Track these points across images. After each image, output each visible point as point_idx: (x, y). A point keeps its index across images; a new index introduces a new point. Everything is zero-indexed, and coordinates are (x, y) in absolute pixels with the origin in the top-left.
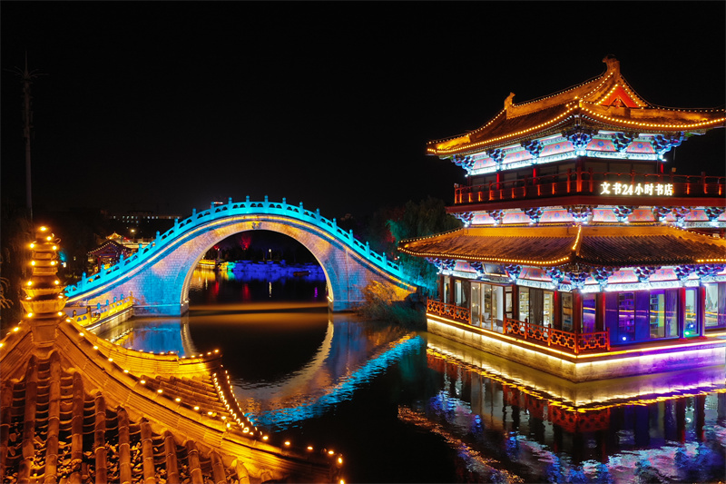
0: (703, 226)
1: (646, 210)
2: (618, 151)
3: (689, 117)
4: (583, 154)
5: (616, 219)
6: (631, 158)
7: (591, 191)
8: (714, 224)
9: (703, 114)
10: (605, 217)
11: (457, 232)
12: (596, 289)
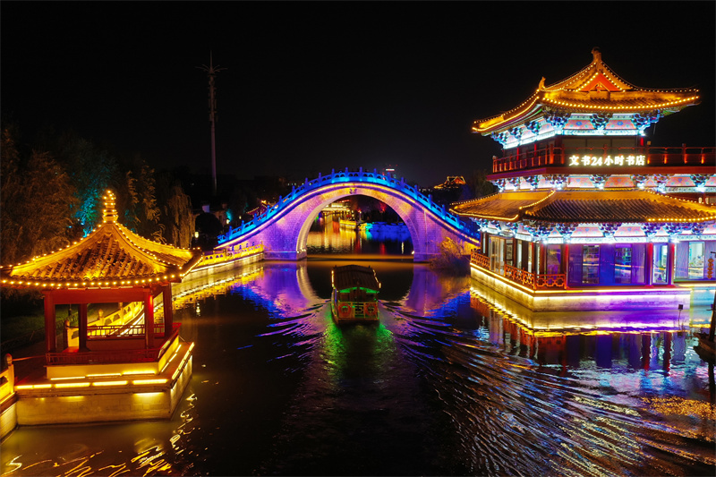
0: (688, 190)
1: (625, 178)
2: (596, 129)
3: (666, 97)
4: (559, 133)
5: (593, 186)
6: (609, 134)
7: (562, 162)
8: (701, 189)
9: (677, 94)
10: (582, 183)
11: (495, 196)
12: (560, 241)
